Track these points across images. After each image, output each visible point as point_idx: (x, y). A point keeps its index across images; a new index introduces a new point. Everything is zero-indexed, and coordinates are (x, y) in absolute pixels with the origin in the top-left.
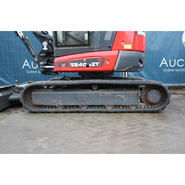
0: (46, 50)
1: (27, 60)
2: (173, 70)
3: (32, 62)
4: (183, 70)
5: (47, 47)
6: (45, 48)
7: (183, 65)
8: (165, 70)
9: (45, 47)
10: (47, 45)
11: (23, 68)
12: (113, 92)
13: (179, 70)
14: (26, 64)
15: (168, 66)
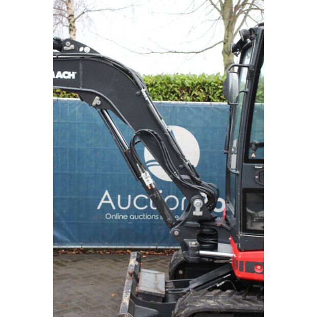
0: (199, 216)
1: (109, 192)
3: (119, 196)
5: (201, 209)
6: (198, 213)
9: (198, 209)
10: (200, 207)
11: (99, 208)
14: (107, 199)
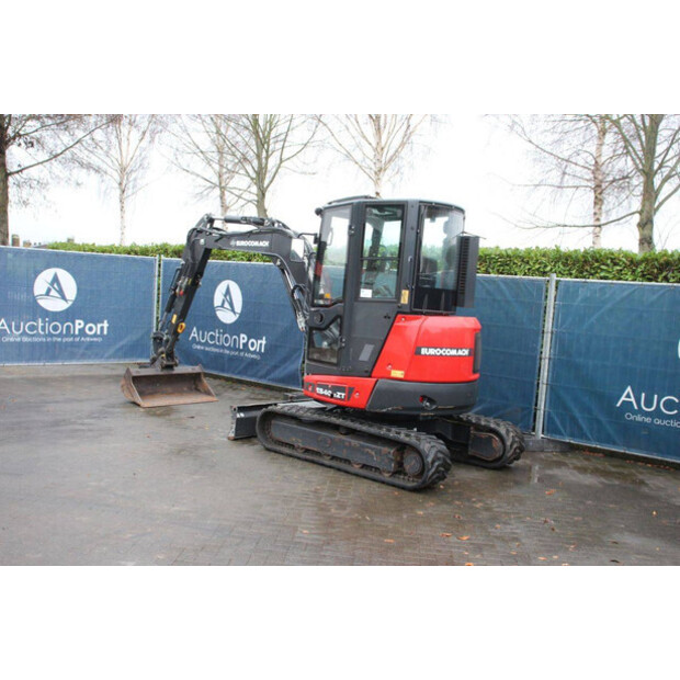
2: (648, 420)
4: (675, 424)
7: (676, 412)
8: (629, 416)
12: (362, 443)
13: (665, 422)
15: (636, 407)
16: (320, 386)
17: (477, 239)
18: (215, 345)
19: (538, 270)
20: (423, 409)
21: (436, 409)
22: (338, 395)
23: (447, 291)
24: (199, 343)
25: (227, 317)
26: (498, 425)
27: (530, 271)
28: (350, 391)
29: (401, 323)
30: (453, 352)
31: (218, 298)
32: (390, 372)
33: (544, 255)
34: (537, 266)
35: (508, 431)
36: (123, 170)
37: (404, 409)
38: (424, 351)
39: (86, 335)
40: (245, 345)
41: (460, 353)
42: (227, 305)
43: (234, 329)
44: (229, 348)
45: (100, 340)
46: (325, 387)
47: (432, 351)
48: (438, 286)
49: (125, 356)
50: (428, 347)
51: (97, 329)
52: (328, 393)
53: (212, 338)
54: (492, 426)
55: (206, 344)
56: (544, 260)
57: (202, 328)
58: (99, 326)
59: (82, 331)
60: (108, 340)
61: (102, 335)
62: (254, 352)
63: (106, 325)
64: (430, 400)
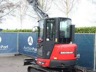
16: (39, 61)
17: (74, 25)
18: (28, 50)
19: (93, 32)
20: (62, 67)
21: (65, 66)
22: (43, 63)
23: (68, 38)
24: (25, 49)
25: (30, 44)
26: (82, 69)
27: (92, 32)
28: (45, 62)
29: (56, 46)
30: (69, 53)
31: (29, 40)
32: (54, 58)
33: (95, 28)
34: (93, 31)
35: (84, 71)
36: (21, 16)
37: (57, 67)
38: (61, 53)
39: (4, 48)
40: (34, 50)
41: (71, 53)
42: (30, 42)
43: (32, 46)
44: (31, 50)
45: (6, 49)
46: (40, 62)
47: (63, 53)
48: (66, 37)
49: (12, 52)
50: (62, 52)
51: (6, 47)
52: (41, 63)
53: (28, 48)
54: (81, 69)
55: (27, 50)
56: (95, 29)
57: (26, 46)
58: (6, 46)
59: (3, 48)
60: (8, 49)
61: (7, 48)
62: (35, 51)
63: (7, 46)
64: (63, 64)
